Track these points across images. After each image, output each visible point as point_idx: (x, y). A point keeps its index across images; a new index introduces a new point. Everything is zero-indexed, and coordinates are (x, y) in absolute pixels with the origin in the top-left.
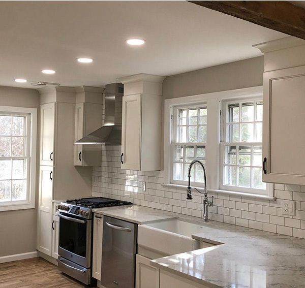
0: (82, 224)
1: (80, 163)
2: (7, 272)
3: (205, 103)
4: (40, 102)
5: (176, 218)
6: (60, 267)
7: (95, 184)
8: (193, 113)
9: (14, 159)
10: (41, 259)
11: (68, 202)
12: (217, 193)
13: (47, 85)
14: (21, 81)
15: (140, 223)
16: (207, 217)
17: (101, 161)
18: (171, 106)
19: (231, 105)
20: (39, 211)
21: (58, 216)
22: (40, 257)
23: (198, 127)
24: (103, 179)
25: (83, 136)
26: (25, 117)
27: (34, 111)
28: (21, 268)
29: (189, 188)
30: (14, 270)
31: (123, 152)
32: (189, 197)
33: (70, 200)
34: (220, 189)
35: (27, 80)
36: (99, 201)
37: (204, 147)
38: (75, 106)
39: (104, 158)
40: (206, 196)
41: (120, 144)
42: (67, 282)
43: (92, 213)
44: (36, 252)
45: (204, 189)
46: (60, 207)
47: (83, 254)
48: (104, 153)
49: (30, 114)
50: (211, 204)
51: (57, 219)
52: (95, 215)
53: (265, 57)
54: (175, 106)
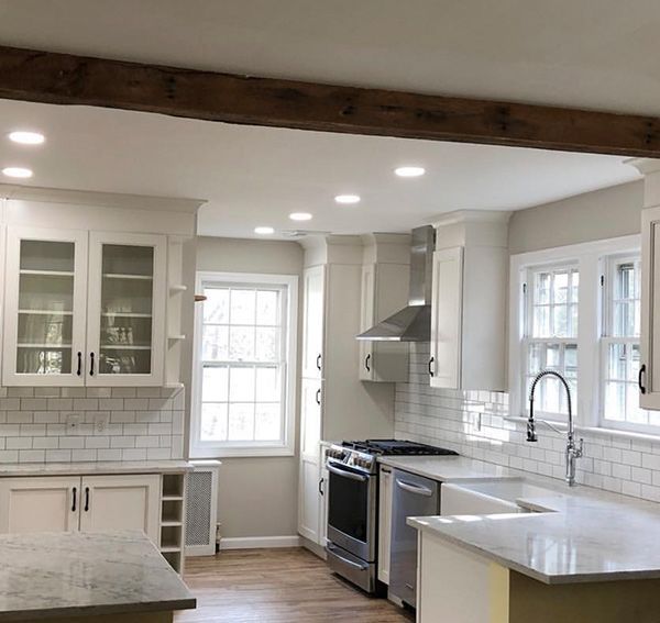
0: (359, 481)
1: (368, 376)
2: (243, 562)
3: (576, 262)
4: (303, 264)
5: (519, 480)
6: (330, 562)
7: (399, 416)
8: (561, 280)
9: (259, 365)
10: (304, 550)
11: (345, 444)
12: (594, 435)
13: (309, 235)
14: (264, 231)
15: (446, 481)
16: (572, 478)
17: (409, 373)
18: (522, 266)
19: (624, 265)
20: (302, 463)
21: (327, 468)
22: (303, 548)
23: (568, 309)
24: (413, 408)
25: (374, 323)
26: (278, 292)
27: (292, 281)
28: (267, 560)
29: (531, 421)
30: (256, 560)
31: (433, 355)
32: (532, 438)
33: (348, 441)
34: (599, 426)
35: (275, 229)
36: (392, 445)
37: (574, 346)
38: (361, 271)
39: (414, 368)
40: (570, 438)
41: (430, 340)
42: (337, 585)
43: (378, 464)
44: (296, 537)
45: (566, 425)
46: (329, 453)
47: (363, 538)
48: (414, 358)
49: (286, 286)
50: (578, 454)
51: (326, 476)
52: (381, 466)
53: (646, 181)
54: (530, 268)
